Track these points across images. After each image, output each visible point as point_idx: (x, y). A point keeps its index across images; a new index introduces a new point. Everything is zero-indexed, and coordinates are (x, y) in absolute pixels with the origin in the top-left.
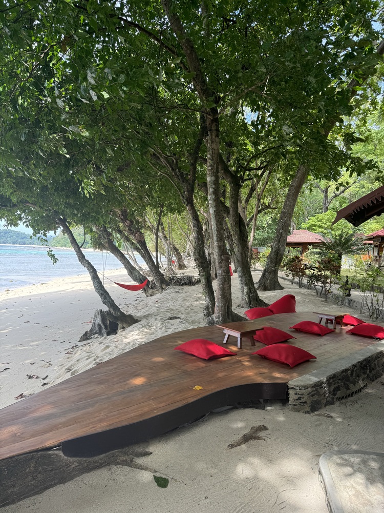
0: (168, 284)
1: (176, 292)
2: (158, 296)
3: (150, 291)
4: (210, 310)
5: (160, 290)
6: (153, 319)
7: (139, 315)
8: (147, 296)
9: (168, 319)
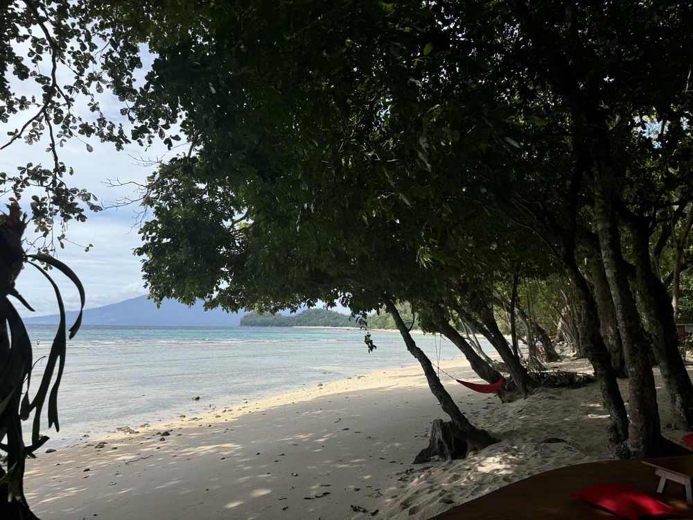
0: (536, 385)
1: (550, 398)
2: (521, 403)
3: (507, 395)
4: (620, 432)
5: (523, 394)
6: (520, 440)
7: (495, 430)
8: (503, 402)
9: (545, 442)
